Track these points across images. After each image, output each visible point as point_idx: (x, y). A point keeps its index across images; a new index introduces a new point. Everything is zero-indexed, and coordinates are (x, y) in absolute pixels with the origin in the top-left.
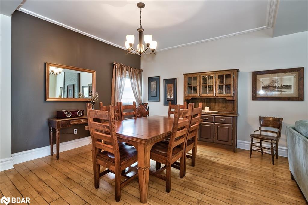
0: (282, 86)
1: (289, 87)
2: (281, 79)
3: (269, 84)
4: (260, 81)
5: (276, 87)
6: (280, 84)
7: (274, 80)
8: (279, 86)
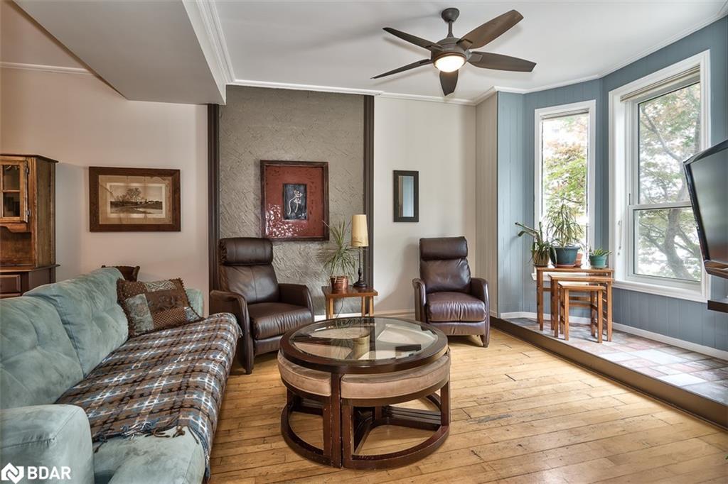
0: (146, 203)
1: (158, 205)
2: (145, 188)
3: (124, 196)
4: (106, 189)
5: (136, 204)
6: (143, 198)
7: (132, 190)
8: (141, 203)
